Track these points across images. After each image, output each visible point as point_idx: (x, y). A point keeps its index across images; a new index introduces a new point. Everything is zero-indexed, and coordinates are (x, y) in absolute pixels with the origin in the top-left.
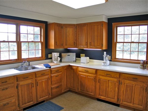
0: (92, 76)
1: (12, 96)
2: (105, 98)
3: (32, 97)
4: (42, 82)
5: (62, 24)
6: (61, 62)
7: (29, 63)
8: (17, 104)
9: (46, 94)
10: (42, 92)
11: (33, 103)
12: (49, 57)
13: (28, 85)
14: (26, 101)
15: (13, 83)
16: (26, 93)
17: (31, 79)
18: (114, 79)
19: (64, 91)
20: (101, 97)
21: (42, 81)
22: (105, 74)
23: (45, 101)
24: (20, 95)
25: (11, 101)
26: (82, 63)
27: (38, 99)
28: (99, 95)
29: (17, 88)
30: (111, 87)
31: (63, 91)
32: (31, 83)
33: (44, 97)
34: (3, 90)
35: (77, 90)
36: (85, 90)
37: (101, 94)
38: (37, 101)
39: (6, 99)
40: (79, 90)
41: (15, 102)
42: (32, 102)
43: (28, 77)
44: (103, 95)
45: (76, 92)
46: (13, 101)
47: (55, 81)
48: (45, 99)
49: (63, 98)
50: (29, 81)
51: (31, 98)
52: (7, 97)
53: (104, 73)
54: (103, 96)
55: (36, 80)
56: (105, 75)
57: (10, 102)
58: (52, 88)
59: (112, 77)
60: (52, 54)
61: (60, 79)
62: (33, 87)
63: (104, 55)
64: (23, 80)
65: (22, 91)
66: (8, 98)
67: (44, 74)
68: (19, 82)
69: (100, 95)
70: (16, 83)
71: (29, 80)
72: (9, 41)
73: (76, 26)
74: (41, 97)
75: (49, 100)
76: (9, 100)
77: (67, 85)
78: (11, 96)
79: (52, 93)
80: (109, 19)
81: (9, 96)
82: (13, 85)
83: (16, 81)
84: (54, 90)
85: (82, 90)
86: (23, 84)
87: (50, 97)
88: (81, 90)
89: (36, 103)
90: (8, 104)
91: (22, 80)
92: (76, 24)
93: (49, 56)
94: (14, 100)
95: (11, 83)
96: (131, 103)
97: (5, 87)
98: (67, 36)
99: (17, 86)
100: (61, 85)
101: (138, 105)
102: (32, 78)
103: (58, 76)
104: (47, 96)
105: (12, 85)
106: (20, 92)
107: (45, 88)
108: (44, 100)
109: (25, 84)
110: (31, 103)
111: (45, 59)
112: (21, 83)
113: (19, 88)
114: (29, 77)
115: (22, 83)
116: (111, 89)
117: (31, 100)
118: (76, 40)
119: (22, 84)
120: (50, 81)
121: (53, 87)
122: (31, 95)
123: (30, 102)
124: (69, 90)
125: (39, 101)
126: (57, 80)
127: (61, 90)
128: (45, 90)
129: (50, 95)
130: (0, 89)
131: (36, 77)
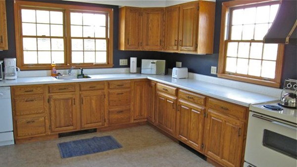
0: (172, 99)
1: (40, 112)
2: (186, 141)
4: (91, 99)
5: (141, 8)
6: (141, 73)
7: (82, 70)
8: (48, 125)
9: (96, 119)
10: (91, 116)
11: (74, 129)
12: (120, 65)
13: (67, 100)
14: (62, 124)
15: (42, 94)
16: (62, 111)
17: (72, 92)
19: (135, 122)
20: (181, 138)
21: (91, 97)
22: (186, 97)
23: (97, 130)
24: (53, 113)
25: (38, 119)
27: (83, 124)
28: (180, 134)
29: (48, 102)
31: (133, 121)
32: (72, 98)
33: (93, 123)
34: (26, 101)
37: (181, 131)
38: (81, 128)
39: (31, 114)
40: (157, 122)
41: (45, 122)
42: (73, 127)
43: (66, 88)
46: (42, 120)
47: (115, 101)
50: (68, 95)
51: (71, 120)
52: (33, 112)
54: (184, 137)
55: (80, 95)
57: (36, 119)
58: (109, 111)
61: (127, 100)
62: (74, 104)
64: (58, 91)
65: (55, 107)
67: (94, 87)
68: (52, 94)
70: (47, 95)
71: (69, 93)
72: (51, 36)
74: (89, 122)
78: (38, 112)
79: (109, 120)
81: (36, 112)
83: (47, 91)
84: (115, 116)
85: (161, 122)
87: (106, 125)
89: (79, 130)
90: (33, 122)
91: (56, 92)
92: (165, 8)
94: (43, 118)
95: (39, 94)
96: (218, 155)
97: (30, 98)
98: (149, 29)
99: (48, 100)
100: (129, 110)
101: (229, 161)
102: (74, 90)
103: (122, 94)
104: (100, 124)
105: (41, 96)
106: (52, 109)
107: (96, 110)
110: (71, 129)
111: (112, 67)
112: (55, 96)
113: (52, 103)
114: (68, 88)
116: (194, 125)
117: (71, 123)
118: (164, 36)
119: (56, 98)
120: (106, 100)
121: (111, 111)
122: (71, 116)
124: (147, 121)
125: (84, 128)
126: (120, 101)
127: (129, 118)
128: (96, 112)
129: (105, 121)
130: (23, 101)
131: (80, 90)
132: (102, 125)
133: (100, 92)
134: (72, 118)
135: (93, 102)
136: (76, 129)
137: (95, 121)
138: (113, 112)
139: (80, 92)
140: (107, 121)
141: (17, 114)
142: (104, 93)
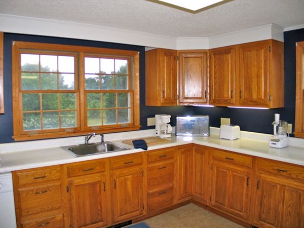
0: (245, 172)
1: (57, 207)
3: (101, 212)
4: (126, 180)
5: (176, 51)
6: (176, 135)
7: (103, 136)
8: (67, 226)
9: (133, 207)
10: (126, 203)
11: (104, 225)
12: (148, 125)
13: (93, 185)
14: (88, 222)
15: (59, 179)
16: (88, 203)
17: (101, 172)
18: (296, 183)
19: (178, 202)
20: (262, 224)
21: (126, 177)
22: (274, 170)
23: (132, 221)
24: (75, 207)
25: (54, 218)
26: (222, 139)
27: (116, 217)
28: (260, 220)
29: (68, 191)
30: (291, 202)
31: (176, 202)
32: (100, 182)
33: (129, 213)
35: (208, 201)
36: (226, 205)
37: (263, 216)
38: (114, 222)
40: (213, 202)
41: (64, 221)
42: (102, 222)
43: (92, 167)
44: (269, 221)
45: (207, 206)
46: (59, 218)
47: (156, 179)
48: (132, 217)
49: (173, 218)
50: (95, 178)
51: (99, 214)
52: (46, 208)
53: (272, 166)
54: (269, 224)
55: (111, 176)
56: (274, 172)
57: (51, 219)
58: (149, 194)
59: (293, 179)
60: (154, 117)
61: (170, 175)
62: (105, 190)
63: (274, 121)
64: (81, 173)
65: (78, 197)
66: (47, 211)
67: (132, 162)
68: (72, 179)
69: (262, 221)
70: (66, 180)
71: (97, 174)
73: (208, 54)
74: (124, 213)
75: (142, 220)
76: (49, 216)
77: (185, 188)
78: (53, 208)
79: (149, 205)
80: (286, 34)
81: (50, 207)
82: (59, 183)
84: (157, 199)
85: (220, 202)
86: (82, 183)
87: (145, 213)
88: (216, 202)
89: (111, 225)
91: (79, 175)
92: (209, 50)
93: (150, 121)
94: (61, 215)
95: (54, 180)
97: (41, 187)
99: (68, 188)
100: (172, 188)
102: (103, 170)
103: (165, 167)
104: (138, 212)
105: (56, 184)
106: (74, 201)
107: (133, 194)
108: (130, 220)
109: (85, 183)
111: (139, 128)
112: (77, 181)
113: (73, 192)
114: (94, 168)
115: (79, 181)
116: (289, 208)
117: (100, 218)
119: (79, 184)
120: (145, 179)
121: (152, 193)
122: (99, 208)
123: (98, 222)
124: (191, 199)
125: (118, 222)
126: (162, 177)
127: (172, 199)
128: (133, 197)
129: (143, 208)
130: (31, 192)
131: (112, 169)
132: (141, 214)
133: (137, 169)
134: (101, 210)
135: (129, 183)
136: (106, 225)
137: (131, 211)
138: (153, 194)
139: (111, 172)
140: (146, 208)
141: (23, 214)
142: (142, 169)
